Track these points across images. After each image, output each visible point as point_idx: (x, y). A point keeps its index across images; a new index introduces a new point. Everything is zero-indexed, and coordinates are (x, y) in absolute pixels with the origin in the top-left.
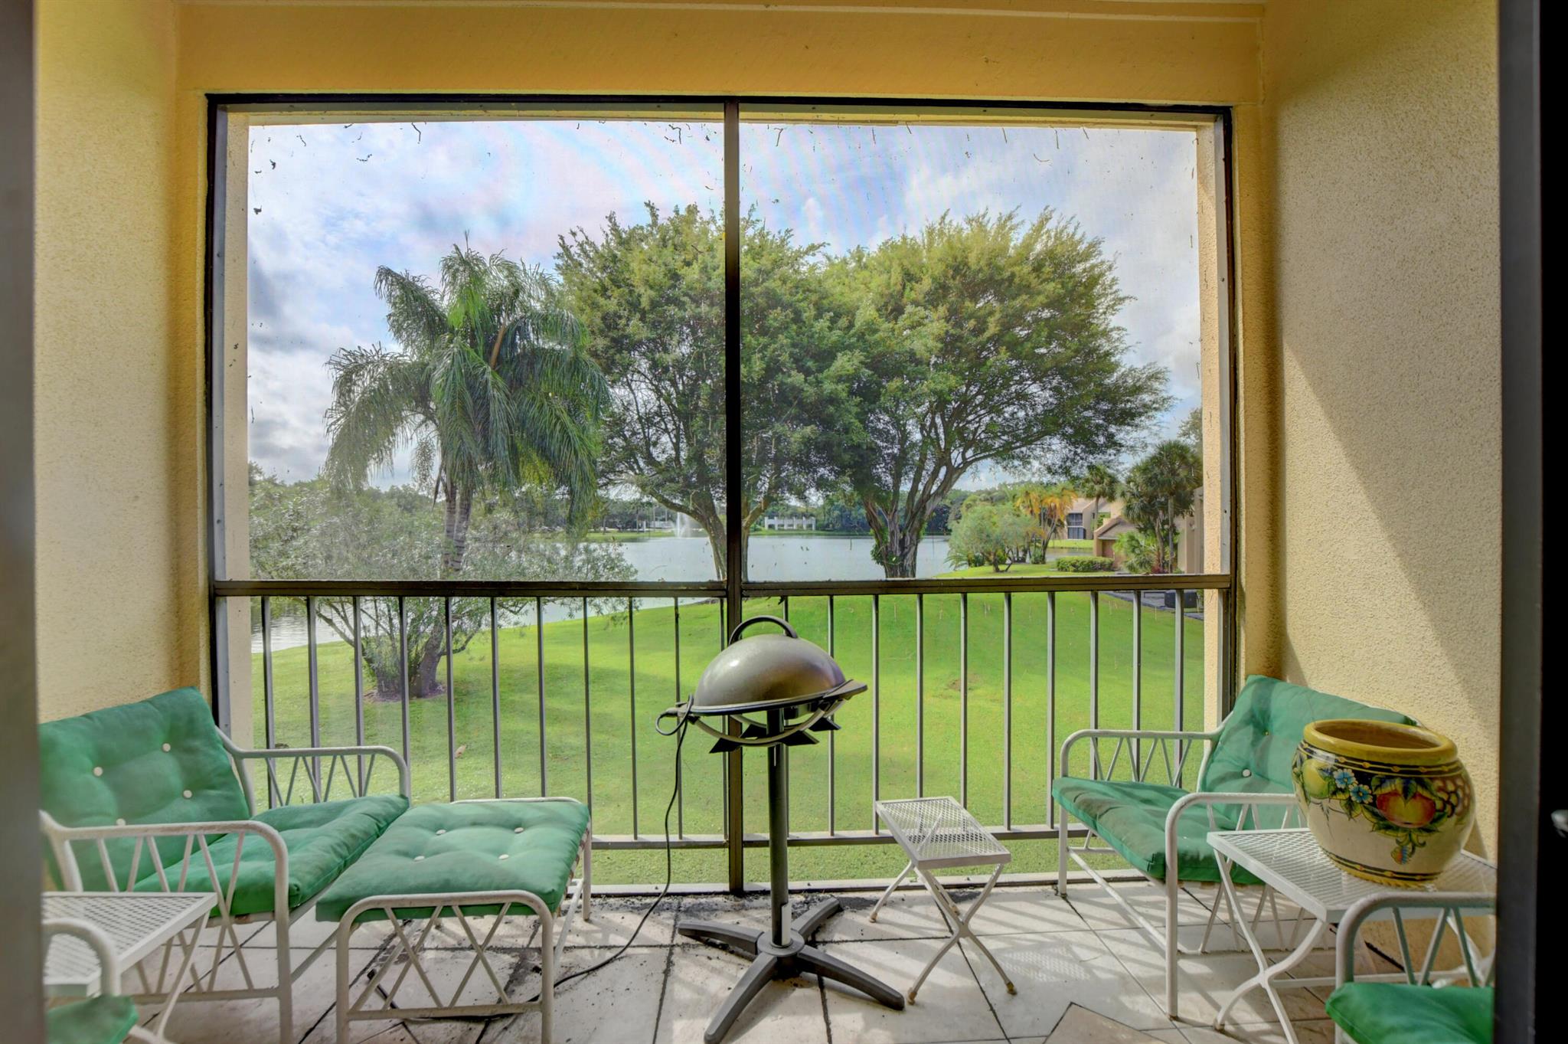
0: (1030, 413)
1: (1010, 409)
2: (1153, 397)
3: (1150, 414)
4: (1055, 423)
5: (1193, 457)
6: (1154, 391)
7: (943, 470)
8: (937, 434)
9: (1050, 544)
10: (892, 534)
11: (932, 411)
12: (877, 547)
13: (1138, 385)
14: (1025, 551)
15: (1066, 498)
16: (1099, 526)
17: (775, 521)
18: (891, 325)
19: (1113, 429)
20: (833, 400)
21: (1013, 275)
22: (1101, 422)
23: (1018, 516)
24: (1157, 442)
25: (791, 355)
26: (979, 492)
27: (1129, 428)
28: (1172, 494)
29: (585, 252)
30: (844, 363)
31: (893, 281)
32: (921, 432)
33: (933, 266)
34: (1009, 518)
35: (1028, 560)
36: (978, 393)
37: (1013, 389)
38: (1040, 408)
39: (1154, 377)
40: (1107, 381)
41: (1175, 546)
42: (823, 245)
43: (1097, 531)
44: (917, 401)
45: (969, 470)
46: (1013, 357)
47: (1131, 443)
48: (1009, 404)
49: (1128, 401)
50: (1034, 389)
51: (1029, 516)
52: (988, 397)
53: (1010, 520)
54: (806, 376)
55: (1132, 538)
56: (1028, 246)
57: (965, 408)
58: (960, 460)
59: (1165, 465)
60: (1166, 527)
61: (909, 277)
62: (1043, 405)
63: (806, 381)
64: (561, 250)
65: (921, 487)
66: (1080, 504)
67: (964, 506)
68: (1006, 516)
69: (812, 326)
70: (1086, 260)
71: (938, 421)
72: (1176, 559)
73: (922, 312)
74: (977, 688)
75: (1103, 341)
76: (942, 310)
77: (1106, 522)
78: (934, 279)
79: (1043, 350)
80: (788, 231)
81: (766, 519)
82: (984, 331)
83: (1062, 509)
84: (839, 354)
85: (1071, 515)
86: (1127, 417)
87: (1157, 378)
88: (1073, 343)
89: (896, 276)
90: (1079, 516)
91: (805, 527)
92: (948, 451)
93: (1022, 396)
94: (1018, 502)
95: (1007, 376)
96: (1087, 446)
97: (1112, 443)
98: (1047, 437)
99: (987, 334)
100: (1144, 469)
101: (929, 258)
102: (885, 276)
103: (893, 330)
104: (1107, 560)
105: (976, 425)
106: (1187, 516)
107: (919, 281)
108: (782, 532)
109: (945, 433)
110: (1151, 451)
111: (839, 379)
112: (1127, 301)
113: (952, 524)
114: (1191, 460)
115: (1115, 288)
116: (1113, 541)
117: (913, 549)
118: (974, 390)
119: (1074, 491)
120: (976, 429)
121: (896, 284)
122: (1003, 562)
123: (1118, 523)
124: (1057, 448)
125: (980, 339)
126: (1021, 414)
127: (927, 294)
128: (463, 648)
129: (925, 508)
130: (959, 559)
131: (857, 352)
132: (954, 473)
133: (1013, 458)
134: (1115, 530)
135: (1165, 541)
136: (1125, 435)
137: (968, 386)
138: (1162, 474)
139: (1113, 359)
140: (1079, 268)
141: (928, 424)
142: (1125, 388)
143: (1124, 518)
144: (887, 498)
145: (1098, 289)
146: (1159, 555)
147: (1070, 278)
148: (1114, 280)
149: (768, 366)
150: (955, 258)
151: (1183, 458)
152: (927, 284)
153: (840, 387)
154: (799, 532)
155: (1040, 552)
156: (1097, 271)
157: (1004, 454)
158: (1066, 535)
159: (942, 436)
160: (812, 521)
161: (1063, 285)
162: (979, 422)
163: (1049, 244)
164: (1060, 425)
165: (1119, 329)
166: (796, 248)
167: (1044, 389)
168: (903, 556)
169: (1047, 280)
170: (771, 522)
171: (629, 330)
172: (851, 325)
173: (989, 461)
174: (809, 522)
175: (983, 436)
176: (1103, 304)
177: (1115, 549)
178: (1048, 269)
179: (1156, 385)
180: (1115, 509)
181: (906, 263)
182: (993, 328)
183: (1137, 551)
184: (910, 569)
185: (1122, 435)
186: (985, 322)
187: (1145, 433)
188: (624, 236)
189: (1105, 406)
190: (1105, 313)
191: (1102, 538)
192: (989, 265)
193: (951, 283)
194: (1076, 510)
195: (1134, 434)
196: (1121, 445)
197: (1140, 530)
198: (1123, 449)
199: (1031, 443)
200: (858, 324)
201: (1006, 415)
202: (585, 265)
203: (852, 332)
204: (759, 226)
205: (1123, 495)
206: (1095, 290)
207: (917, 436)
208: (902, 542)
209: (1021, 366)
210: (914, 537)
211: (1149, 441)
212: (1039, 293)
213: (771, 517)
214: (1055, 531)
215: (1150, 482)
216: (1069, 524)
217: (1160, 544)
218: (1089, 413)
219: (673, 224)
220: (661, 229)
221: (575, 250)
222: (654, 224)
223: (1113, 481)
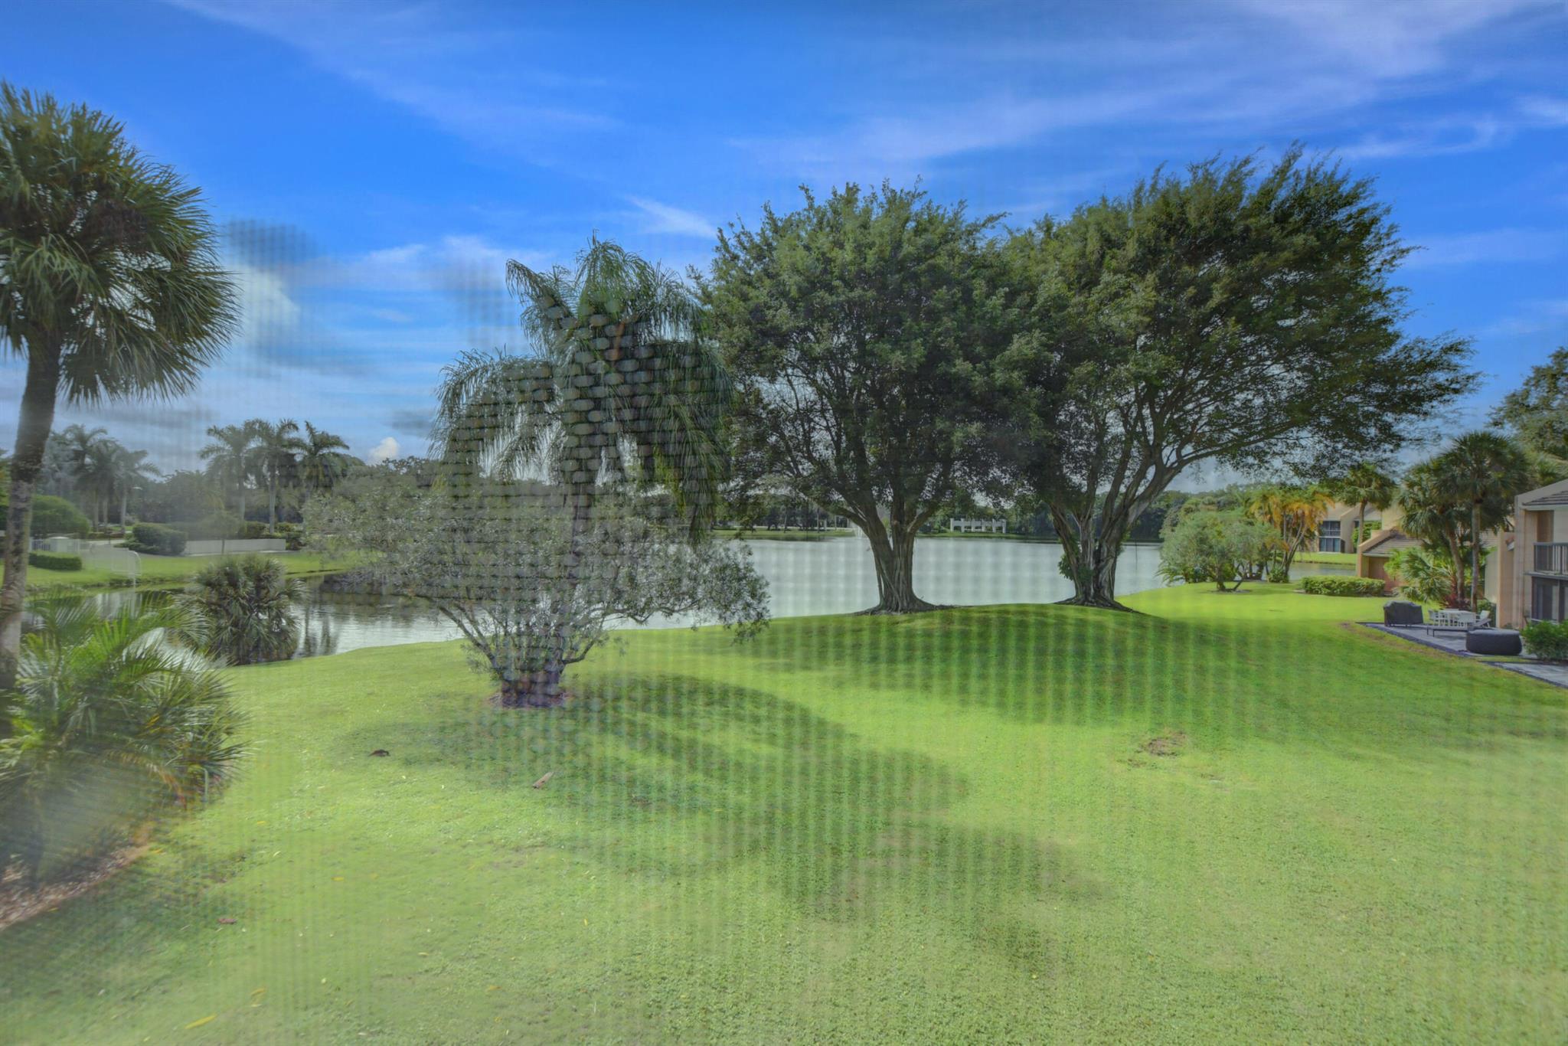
0: (1271, 399)
1: (1241, 396)
2: (1451, 375)
3: (1446, 397)
4: (1305, 410)
5: (1513, 453)
6: (1454, 368)
7: (1151, 471)
8: (1144, 428)
9: (1297, 556)
10: (1085, 544)
11: (1140, 402)
12: (1067, 558)
13: (1428, 360)
14: (1261, 566)
15: (1318, 504)
16: (1364, 539)
17: (963, 523)
18: (1082, 299)
19: (1389, 417)
20: (1006, 390)
21: (1247, 229)
22: (1371, 409)
23: (1251, 524)
24: (1459, 432)
25: (957, 339)
26: (1202, 495)
27: (1414, 416)
28: (1478, 501)
29: (741, 243)
30: (1021, 346)
31: (1089, 249)
32: (1125, 426)
33: (1139, 227)
34: (1239, 527)
35: (1264, 576)
36: (1200, 377)
37: (1247, 370)
38: (1284, 395)
39: (1454, 348)
40: (1383, 357)
41: (1482, 570)
42: (1004, 215)
43: (1361, 545)
44: (1119, 387)
45: (1186, 469)
46: (1248, 331)
47: (1417, 435)
48: (1241, 390)
49: (1413, 381)
50: (1276, 370)
51: (1267, 525)
52: (1214, 382)
53: (1241, 530)
54: (974, 364)
55: (1413, 558)
56: (1267, 193)
57: (1182, 396)
58: (1173, 458)
59: (1467, 463)
60: (1467, 544)
61: (1109, 243)
62: (1290, 389)
63: (974, 368)
64: (719, 244)
65: (1123, 489)
66: (1337, 510)
67: (1182, 510)
68: (1236, 524)
69: (983, 305)
70: (1350, 203)
71: (1146, 412)
72: (1481, 586)
73: (1122, 280)
74: (1183, 754)
75: (1376, 305)
76: (1151, 278)
77: (1374, 535)
78: (1141, 242)
79: (1289, 322)
80: (961, 203)
81: (952, 520)
82: (1207, 300)
83: (1312, 517)
84: (1016, 336)
85: (1326, 523)
86: (1412, 403)
87: (1457, 350)
88: (1330, 310)
89: (1093, 244)
90: (1335, 524)
91: (994, 530)
92: (1157, 448)
93: (1260, 380)
94: (1254, 509)
95: (1239, 356)
96: (1351, 438)
97: (1389, 436)
98: (1294, 429)
99: (1212, 303)
100: (1437, 469)
101: (1137, 220)
102: (1078, 245)
103: (1085, 305)
104: (1377, 582)
105: (1196, 417)
106: (1500, 531)
107: (1121, 245)
108: (968, 535)
109: (1155, 425)
110: (1447, 445)
111: (1013, 366)
112: (1412, 253)
113: (1165, 532)
114: (1509, 457)
115: (1394, 237)
116: (1386, 559)
117: (1112, 561)
118: (1195, 374)
119: (1331, 495)
120: (1196, 422)
121: (1092, 253)
122: (1231, 579)
123: (1394, 536)
124: (1308, 445)
125: (1202, 310)
126: (1258, 401)
127: (1132, 261)
128: (582, 658)
129: (1127, 515)
130: (1174, 573)
131: (1037, 333)
132: (1166, 474)
133: (1247, 454)
134: (1389, 544)
135: (1465, 561)
136: (1406, 425)
137: (1186, 369)
138: (1463, 475)
139: (1390, 329)
140: (1342, 215)
141: (1134, 415)
142: (1410, 365)
143: (1401, 531)
144: (1080, 501)
145: (1369, 241)
146: (1455, 581)
147: (1327, 228)
148: (1392, 227)
149: (930, 353)
150: (1170, 215)
151: (1497, 455)
152: (1131, 250)
153: (1015, 374)
154: (987, 535)
155: (1279, 568)
156: (1367, 217)
157: (1233, 453)
158: (1316, 547)
159: (1151, 429)
160: (1003, 523)
161: (1318, 236)
162: (1200, 412)
163: (1298, 189)
164: (1312, 414)
165: (1400, 289)
166: (971, 221)
167: (1290, 369)
168: (1098, 570)
169: (1296, 231)
170: (957, 523)
171: (778, 321)
172: (1033, 301)
173: (1212, 460)
174: (999, 524)
175: (1207, 429)
176: (1376, 260)
177: (1388, 569)
178: (1297, 217)
179: (1455, 359)
180: (1390, 519)
181: (1106, 227)
182: (1217, 297)
183: (1422, 574)
184: (1106, 586)
185: (1402, 425)
186: (1210, 290)
187: (1438, 422)
188: (780, 224)
189: (1377, 389)
190: (1379, 270)
191: (1372, 554)
192: (1215, 220)
193: (1163, 246)
194: (1331, 518)
195: (1422, 424)
196: (1402, 439)
197: (1426, 547)
198: (1403, 444)
199: (1271, 436)
200: (1040, 300)
201: (1237, 403)
202: (742, 258)
203: (1034, 309)
204: (925, 199)
205: (1402, 502)
206: (1365, 243)
207: (1117, 429)
208: (1097, 555)
209: (1259, 341)
210: (1113, 548)
211: (1443, 430)
212: (1283, 249)
213: (957, 518)
214: (1302, 543)
215: (1444, 486)
216: (1321, 533)
217: (1457, 567)
218: (1355, 399)
219: (831, 206)
220: (817, 211)
221: (732, 242)
222: (811, 207)
223: (1386, 484)
